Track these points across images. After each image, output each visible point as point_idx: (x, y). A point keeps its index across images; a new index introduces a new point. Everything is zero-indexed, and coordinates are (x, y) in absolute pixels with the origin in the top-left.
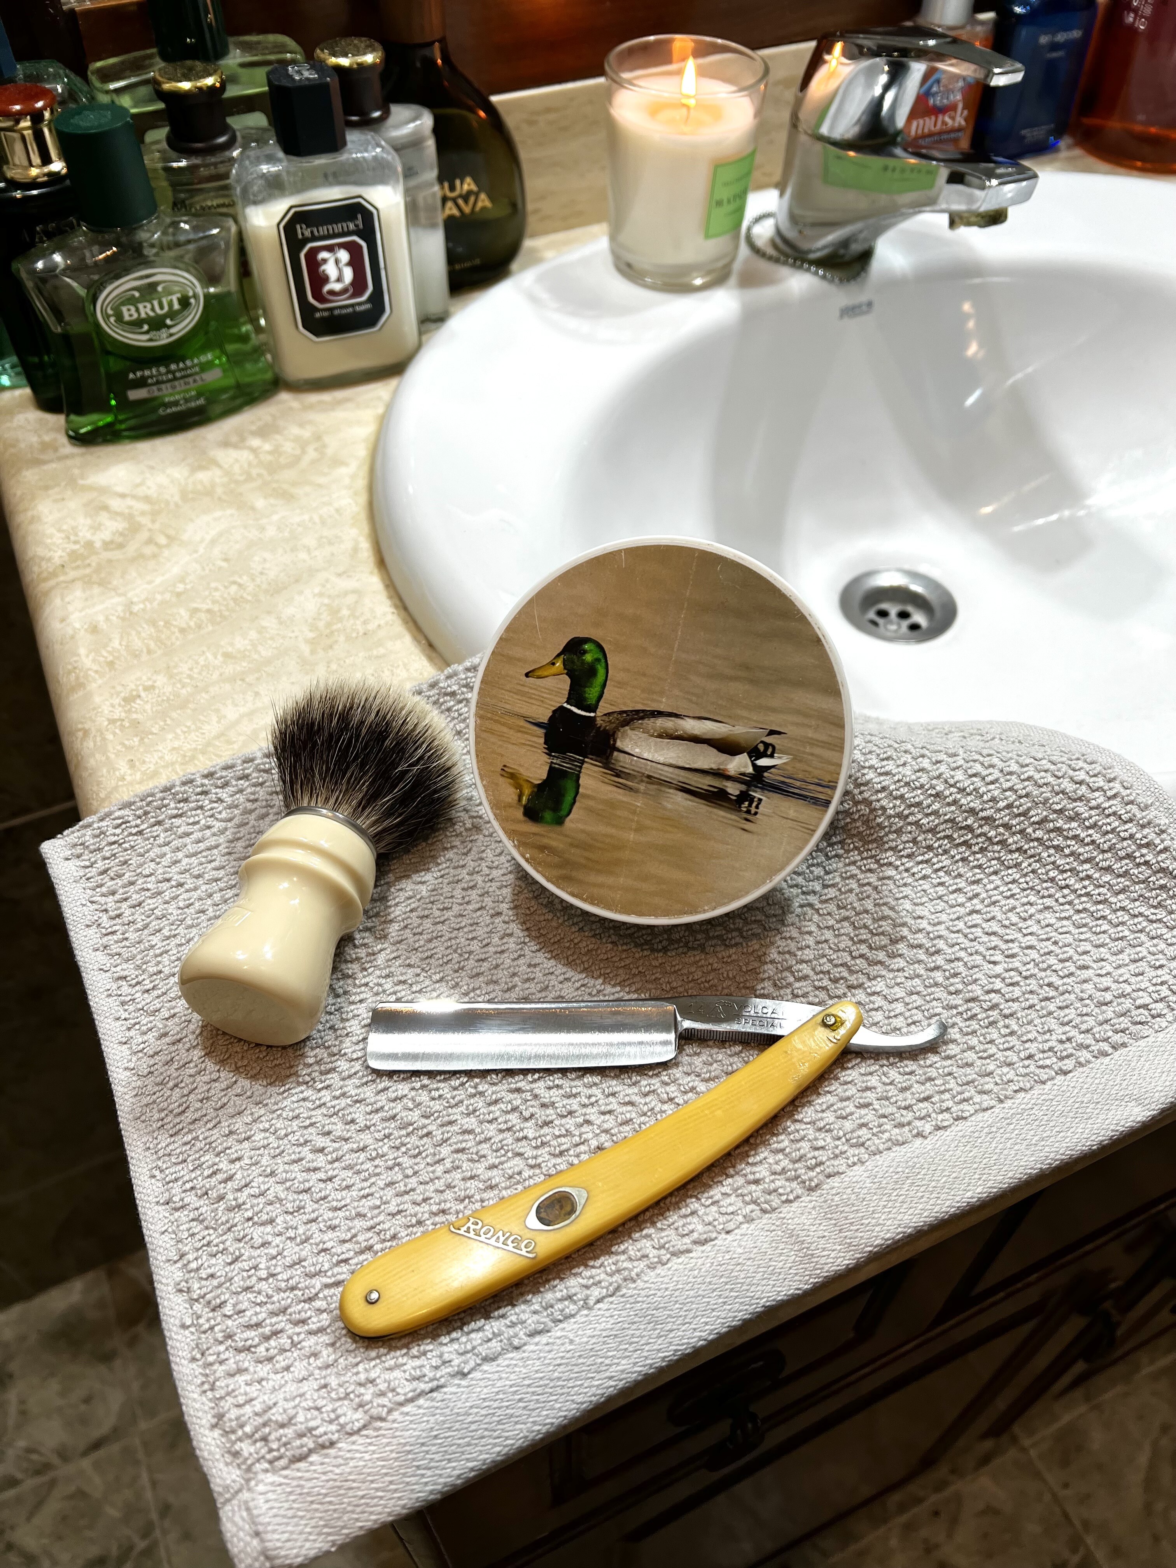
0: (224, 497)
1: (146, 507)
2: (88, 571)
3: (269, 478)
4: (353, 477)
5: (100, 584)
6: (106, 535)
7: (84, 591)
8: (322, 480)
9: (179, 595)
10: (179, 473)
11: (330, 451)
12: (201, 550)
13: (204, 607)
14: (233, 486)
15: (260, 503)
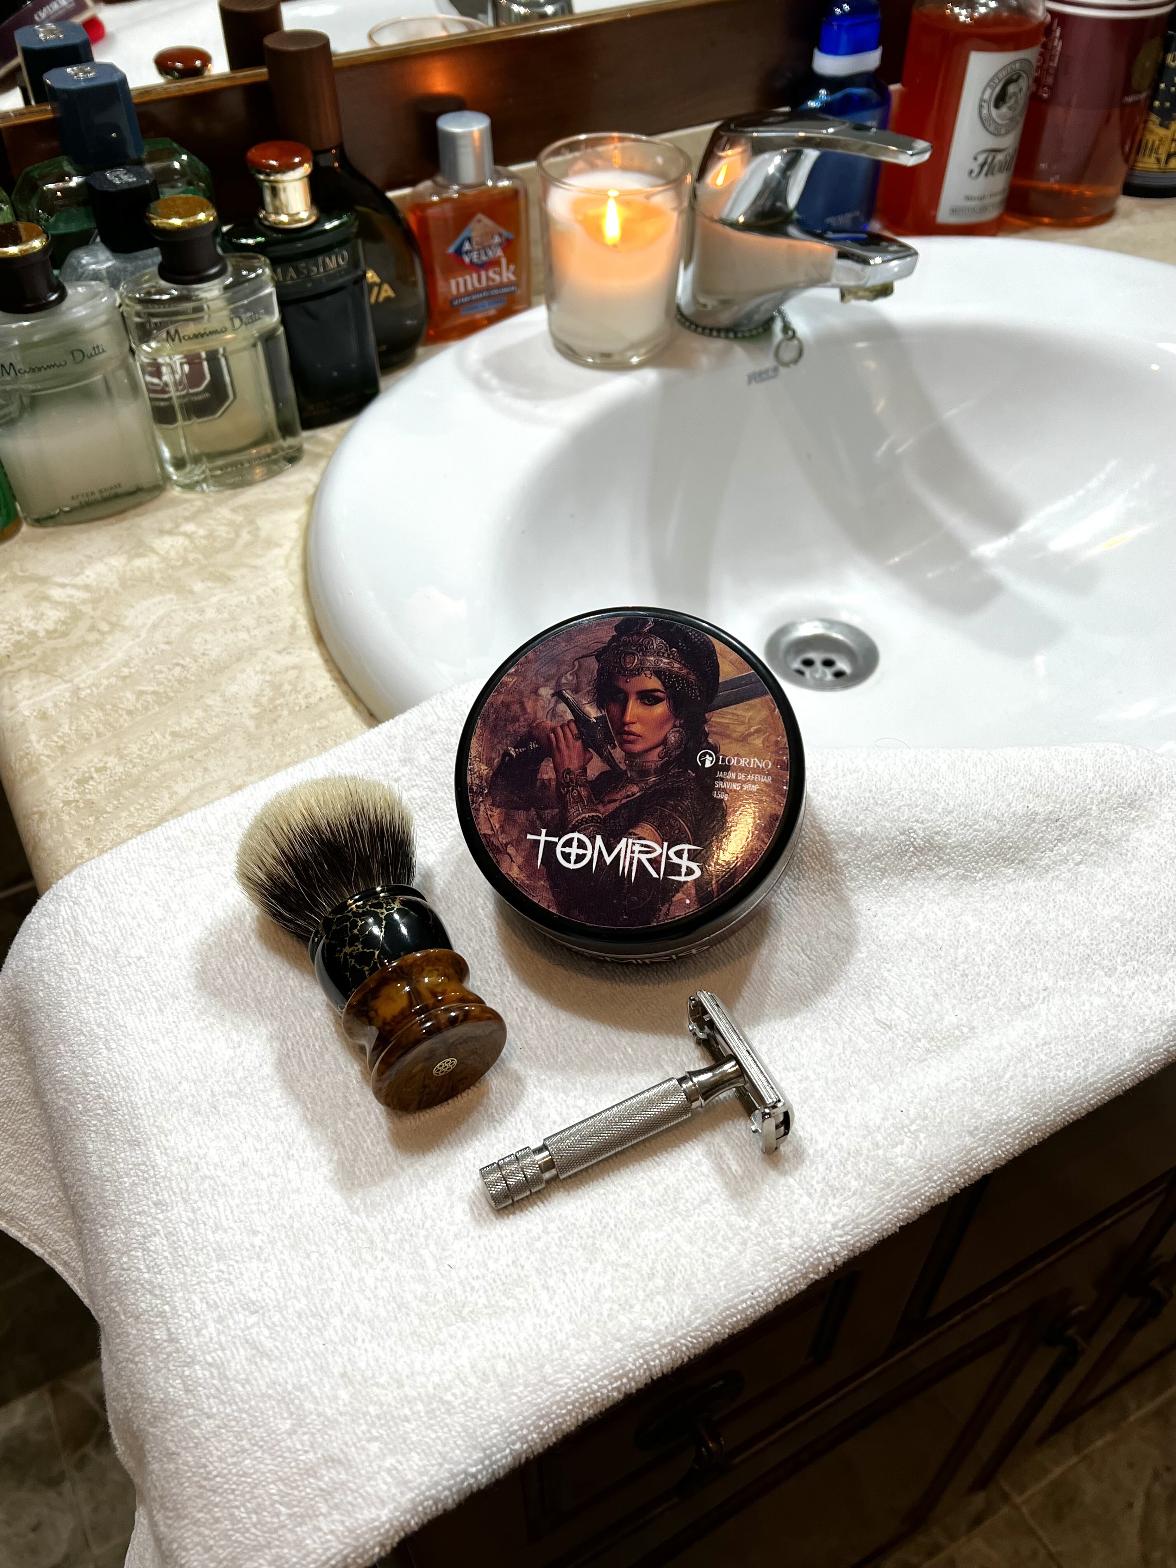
0: (162, 583)
1: (85, 595)
2: (34, 660)
3: (206, 562)
4: (287, 559)
5: (46, 673)
6: (50, 625)
7: (31, 680)
8: (258, 562)
9: (124, 678)
10: (117, 562)
11: (263, 534)
12: (143, 634)
13: (150, 689)
14: (170, 571)
15: (198, 587)
